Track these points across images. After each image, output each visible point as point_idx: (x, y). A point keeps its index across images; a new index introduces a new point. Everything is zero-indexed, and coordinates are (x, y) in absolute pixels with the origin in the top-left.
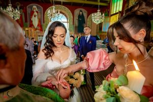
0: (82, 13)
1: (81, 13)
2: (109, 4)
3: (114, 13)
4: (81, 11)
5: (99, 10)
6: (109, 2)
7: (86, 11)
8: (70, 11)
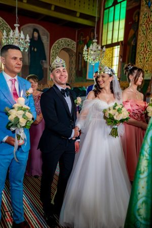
1: (36, 35)
3: (109, 42)
4: (35, 30)
5: (96, 40)
6: (97, 20)
7: (47, 31)
8: (9, 26)
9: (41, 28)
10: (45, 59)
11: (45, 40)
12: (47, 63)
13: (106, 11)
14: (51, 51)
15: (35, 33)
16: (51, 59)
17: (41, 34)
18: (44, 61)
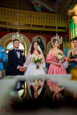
0: (41, 40)
1: (39, 40)
2: (68, 30)
3: (74, 37)
4: (39, 38)
5: (57, 35)
6: (67, 28)
8: (27, 38)
9: (41, 37)
10: (44, 50)
11: (44, 42)
12: (45, 52)
13: (71, 24)
14: (47, 46)
15: (39, 39)
16: (47, 50)
17: (42, 39)
18: (44, 51)
